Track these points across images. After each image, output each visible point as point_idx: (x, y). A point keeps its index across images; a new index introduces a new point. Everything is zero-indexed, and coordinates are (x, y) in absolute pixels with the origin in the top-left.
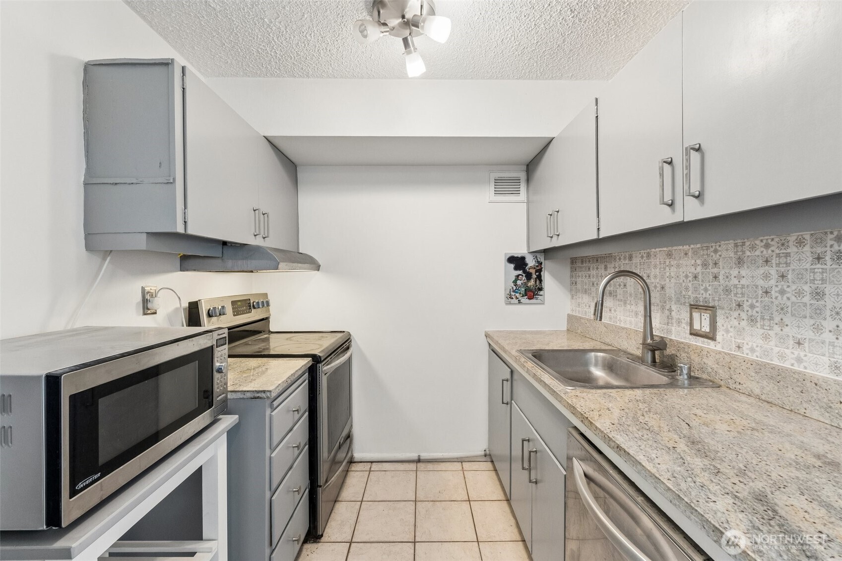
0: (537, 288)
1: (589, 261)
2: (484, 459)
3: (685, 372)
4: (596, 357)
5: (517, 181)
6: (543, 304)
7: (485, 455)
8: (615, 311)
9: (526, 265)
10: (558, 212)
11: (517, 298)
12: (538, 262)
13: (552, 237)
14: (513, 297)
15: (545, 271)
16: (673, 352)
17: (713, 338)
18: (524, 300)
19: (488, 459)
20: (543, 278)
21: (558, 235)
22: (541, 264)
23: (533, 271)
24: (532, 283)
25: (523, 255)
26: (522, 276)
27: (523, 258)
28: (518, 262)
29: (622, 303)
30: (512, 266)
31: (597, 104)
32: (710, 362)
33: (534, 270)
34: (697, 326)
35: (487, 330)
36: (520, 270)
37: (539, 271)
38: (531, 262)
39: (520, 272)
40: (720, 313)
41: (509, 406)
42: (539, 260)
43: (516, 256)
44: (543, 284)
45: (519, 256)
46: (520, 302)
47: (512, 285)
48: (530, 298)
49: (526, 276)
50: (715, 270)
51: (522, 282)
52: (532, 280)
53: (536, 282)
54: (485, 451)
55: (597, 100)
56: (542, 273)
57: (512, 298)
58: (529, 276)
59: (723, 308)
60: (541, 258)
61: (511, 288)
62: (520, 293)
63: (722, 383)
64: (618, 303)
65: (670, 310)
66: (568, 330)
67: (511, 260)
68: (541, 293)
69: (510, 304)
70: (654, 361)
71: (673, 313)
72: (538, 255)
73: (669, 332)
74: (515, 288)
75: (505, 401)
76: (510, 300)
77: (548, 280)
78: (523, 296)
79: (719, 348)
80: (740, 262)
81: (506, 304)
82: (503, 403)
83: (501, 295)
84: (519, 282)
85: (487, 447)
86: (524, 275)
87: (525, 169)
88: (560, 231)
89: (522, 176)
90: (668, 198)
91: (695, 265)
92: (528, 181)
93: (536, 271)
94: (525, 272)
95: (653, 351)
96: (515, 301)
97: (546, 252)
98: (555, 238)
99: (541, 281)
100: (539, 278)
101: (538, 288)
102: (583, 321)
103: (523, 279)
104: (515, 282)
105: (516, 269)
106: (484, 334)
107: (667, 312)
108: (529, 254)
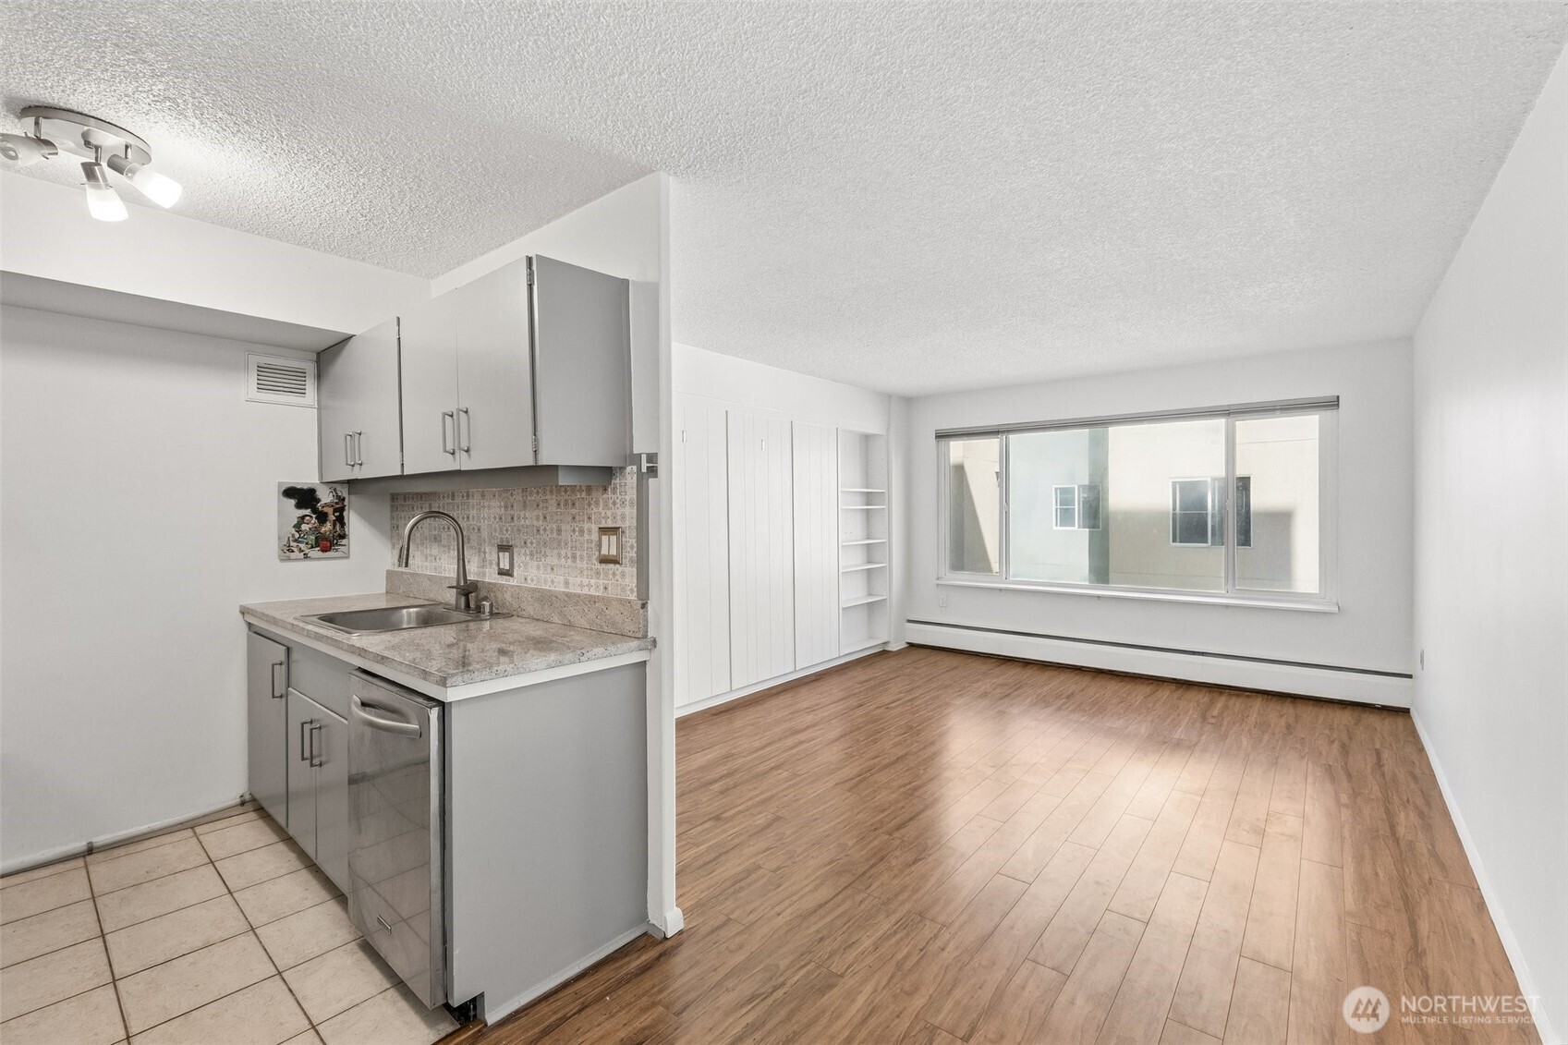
0: (336, 534)
1: (413, 498)
2: (241, 809)
3: (487, 610)
4: (409, 614)
5: (302, 374)
6: (348, 557)
7: (243, 804)
8: (440, 559)
9: (319, 501)
10: (360, 434)
11: (301, 551)
12: (338, 497)
13: (353, 466)
14: (295, 549)
15: (351, 511)
16: (485, 594)
17: (511, 575)
18: (315, 553)
19: (249, 807)
20: (346, 521)
21: (361, 465)
22: (344, 499)
23: (329, 510)
24: (327, 527)
25: (312, 487)
26: (311, 517)
27: (312, 491)
28: (303, 497)
29: (446, 549)
30: (292, 502)
31: (399, 325)
32: (508, 597)
33: (332, 509)
34: (502, 566)
35: (244, 603)
36: (306, 508)
37: (342, 510)
38: (325, 497)
39: (308, 512)
40: (515, 550)
41: (284, 699)
42: (340, 494)
43: (299, 487)
44: (346, 529)
45: (305, 488)
46: (306, 556)
47: (293, 531)
48: (324, 550)
49: (316, 518)
50: (512, 512)
51: (310, 526)
52: (328, 524)
53: (334, 526)
54: (242, 796)
55: (398, 319)
56: (345, 514)
57: (293, 551)
58: (322, 518)
59: (517, 547)
60: (344, 492)
61: (290, 535)
62: (307, 544)
63: (515, 613)
64: (442, 549)
65: (485, 552)
66: (387, 592)
67: (290, 492)
68: (344, 542)
69: (289, 559)
70: (468, 606)
71: (487, 556)
72: (339, 488)
73: (484, 574)
74: (297, 535)
75: (277, 694)
76: (288, 553)
77: (354, 522)
78: (312, 547)
79: (515, 583)
80: (525, 506)
81: (282, 560)
82: (273, 697)
83: (273, 546)
84: (304, 527)
85: (246, 789)
86: (314, 516)
87: (315, 359)
88: (364, 459)
89: (310, 368)
90: (449, 447)
91: (500, 507)
92: (319, 376)
93: (335, 511)
94: (315, 510)
95: (467, 596)
96: (297, 554)
97: (351, 483)
98: (357, 467)
99: (343, 525)
100: (340, 520)
101: (339, 535)
102: (405, 576)
103: (313, 522)
104: (297, 527)
105: (299, 506)
106: (238, 610)
107: (482, 554)
108: (323, 485)
